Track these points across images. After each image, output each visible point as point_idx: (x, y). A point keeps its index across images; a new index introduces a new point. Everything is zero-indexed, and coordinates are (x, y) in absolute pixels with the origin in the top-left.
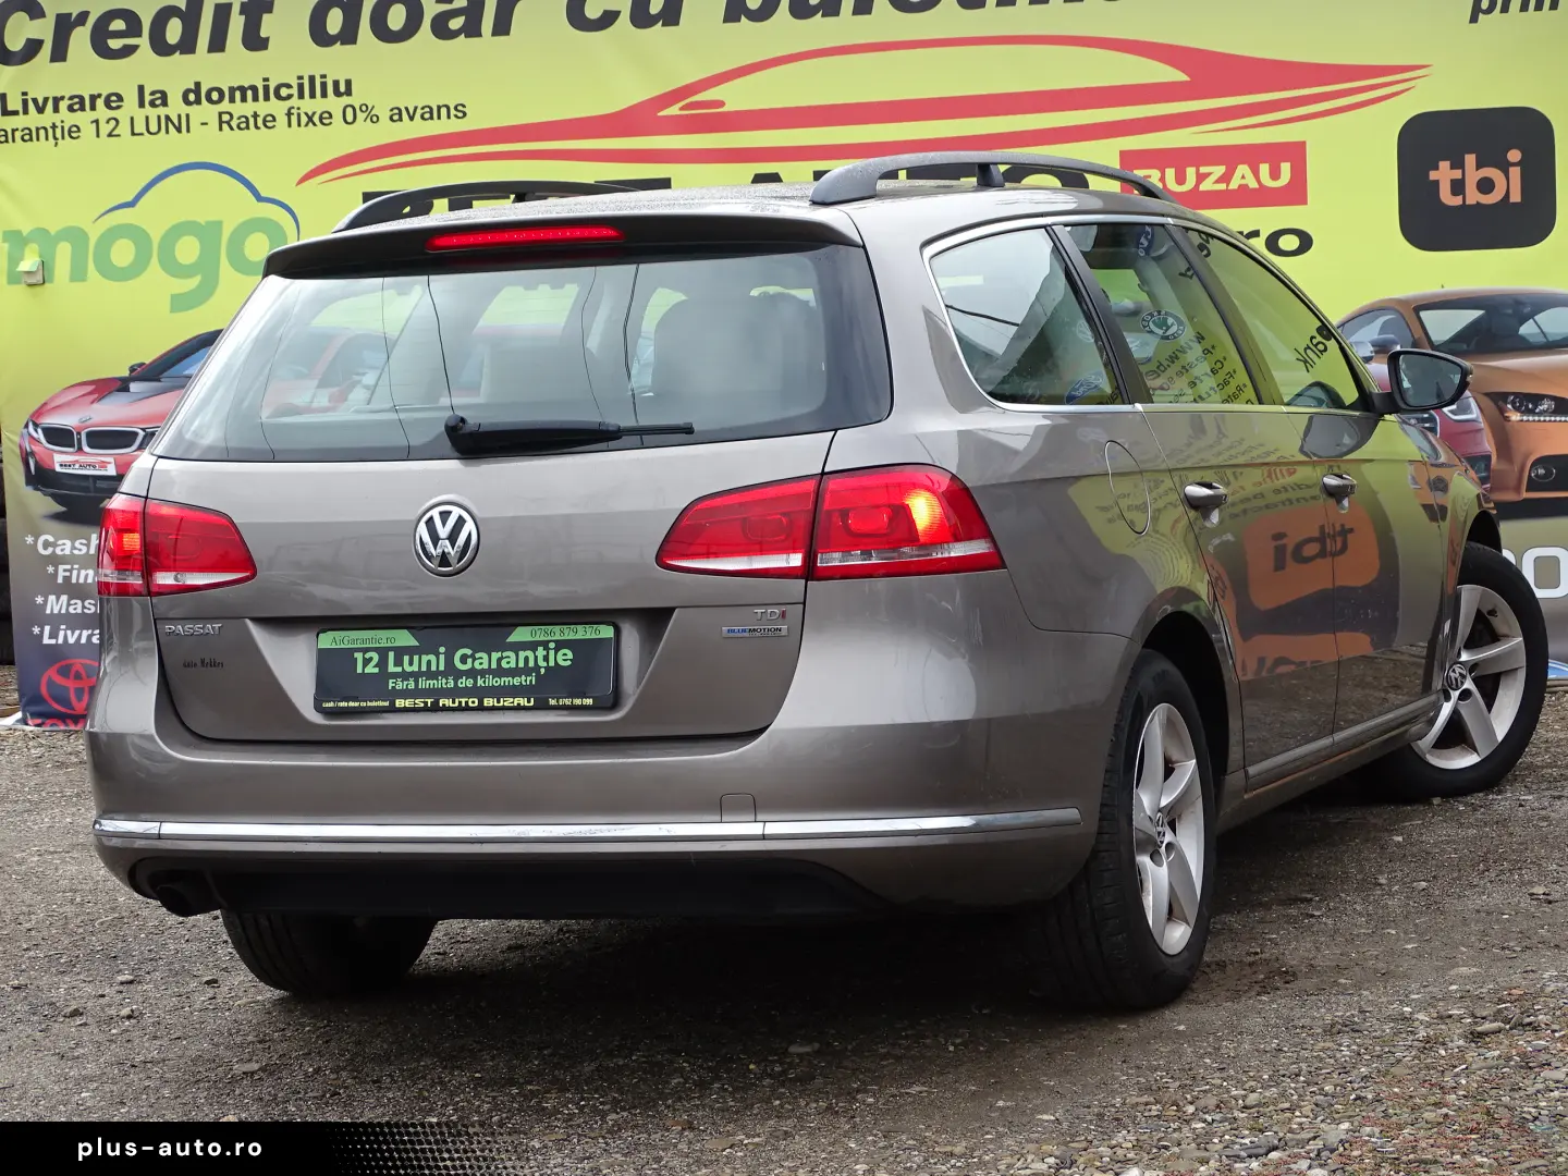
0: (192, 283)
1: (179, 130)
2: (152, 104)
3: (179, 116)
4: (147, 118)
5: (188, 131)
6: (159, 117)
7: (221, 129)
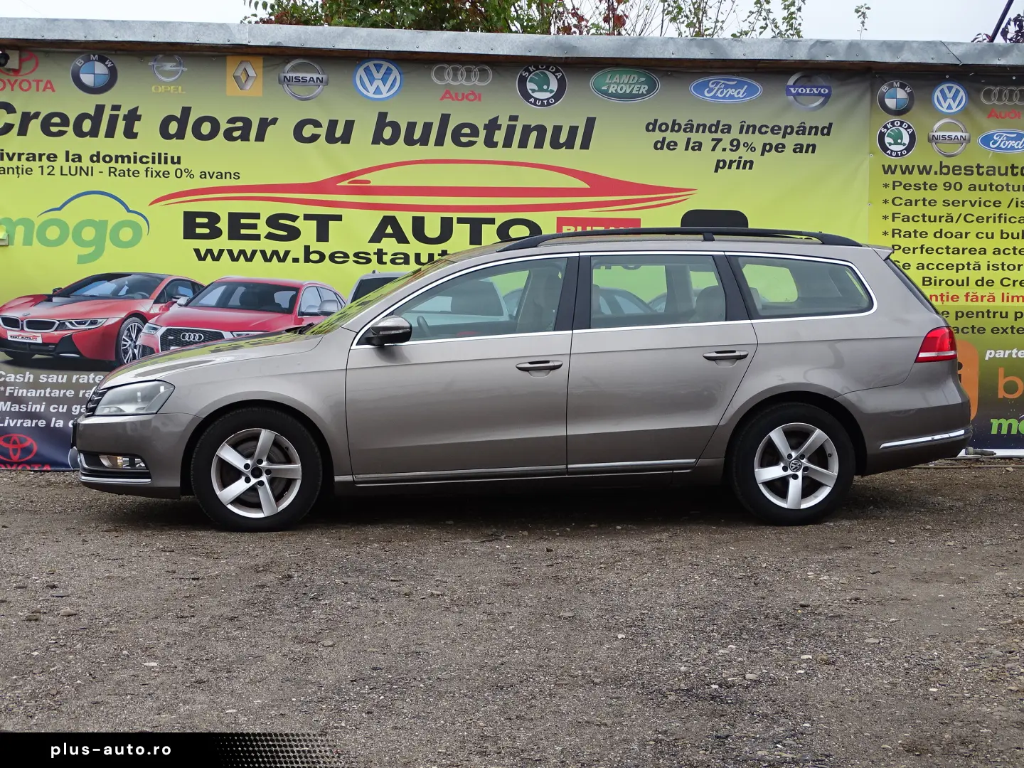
0: (90, 250)
1: (87, 174)
2: (73, 160)
3: (88, 168)
4: (70, 167)
5: (92, 175)
6: (76, 167)
7: (110, 175)
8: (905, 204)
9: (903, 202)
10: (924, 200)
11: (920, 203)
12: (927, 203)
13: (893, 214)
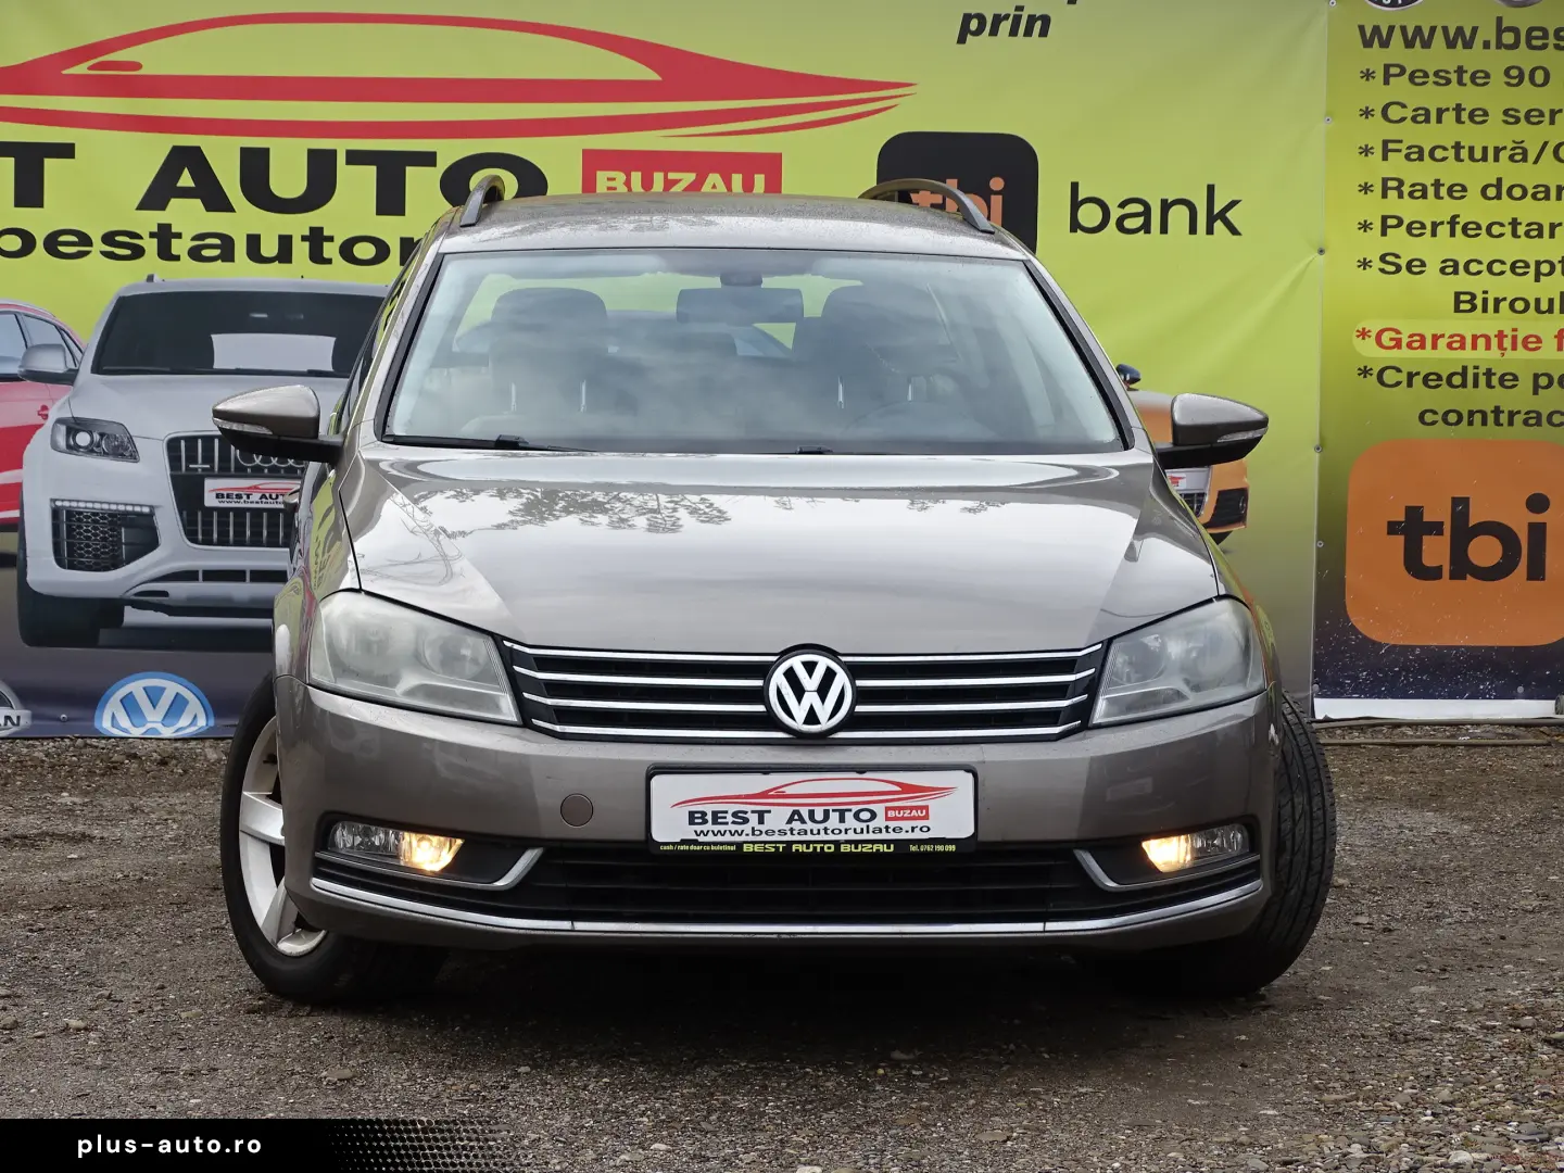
8: (1414, 119)
9: (1409, 113)
10: (1459, 109)
11: (1449, 117)
12: (1465, 116)
13: (1385, 143)
